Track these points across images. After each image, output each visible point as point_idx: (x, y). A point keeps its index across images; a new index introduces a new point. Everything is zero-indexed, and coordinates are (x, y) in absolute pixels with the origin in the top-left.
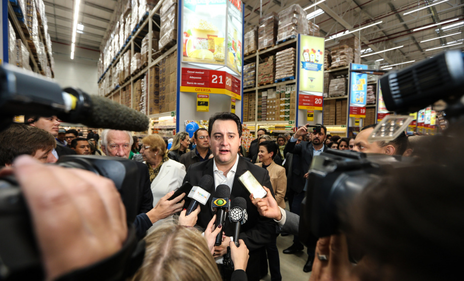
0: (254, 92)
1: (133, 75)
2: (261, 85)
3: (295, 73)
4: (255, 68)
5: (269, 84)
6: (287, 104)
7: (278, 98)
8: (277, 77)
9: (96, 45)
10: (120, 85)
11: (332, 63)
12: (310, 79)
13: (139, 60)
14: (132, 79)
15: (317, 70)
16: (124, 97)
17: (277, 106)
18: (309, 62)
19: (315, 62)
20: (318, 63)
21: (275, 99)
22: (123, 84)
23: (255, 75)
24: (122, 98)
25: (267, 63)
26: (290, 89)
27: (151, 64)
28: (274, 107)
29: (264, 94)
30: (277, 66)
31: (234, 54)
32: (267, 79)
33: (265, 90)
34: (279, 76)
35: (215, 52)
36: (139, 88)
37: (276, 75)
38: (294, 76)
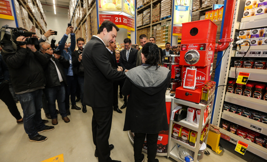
0: (150, 27)
1: (81, 21)
2: (153, 22)
3: (171, 13)
4: (150, 12)
5: (157, 21)
6: (167, 33)
7: (162, 30)
8: (162, 17)
9: (67, 5)
10: (77, 27)
11: (202, 5)
12: (180, 17)
13: (83, 12)
14: (82, 23)
15: (186, 11)
16: (80, 34)
17: (161, 35)
18: (180, 5)
19: (184, 5)
20: (186, 6)
21: (160, 30)
22: (78, 26)
23: (150, 16)
24: (79, 34)
25: (157, 8)
26: (168, 23)
27: (88, 14)
28: (160, 35)
29: (155, 28)
30: (162, 10)
31: (128, 4)
32: (156, 18)
33: (156, 25)
34: (163, 16)
35: (116, 4)
36: (84, 28)
37: (161, 15)
38: (171, 15)
